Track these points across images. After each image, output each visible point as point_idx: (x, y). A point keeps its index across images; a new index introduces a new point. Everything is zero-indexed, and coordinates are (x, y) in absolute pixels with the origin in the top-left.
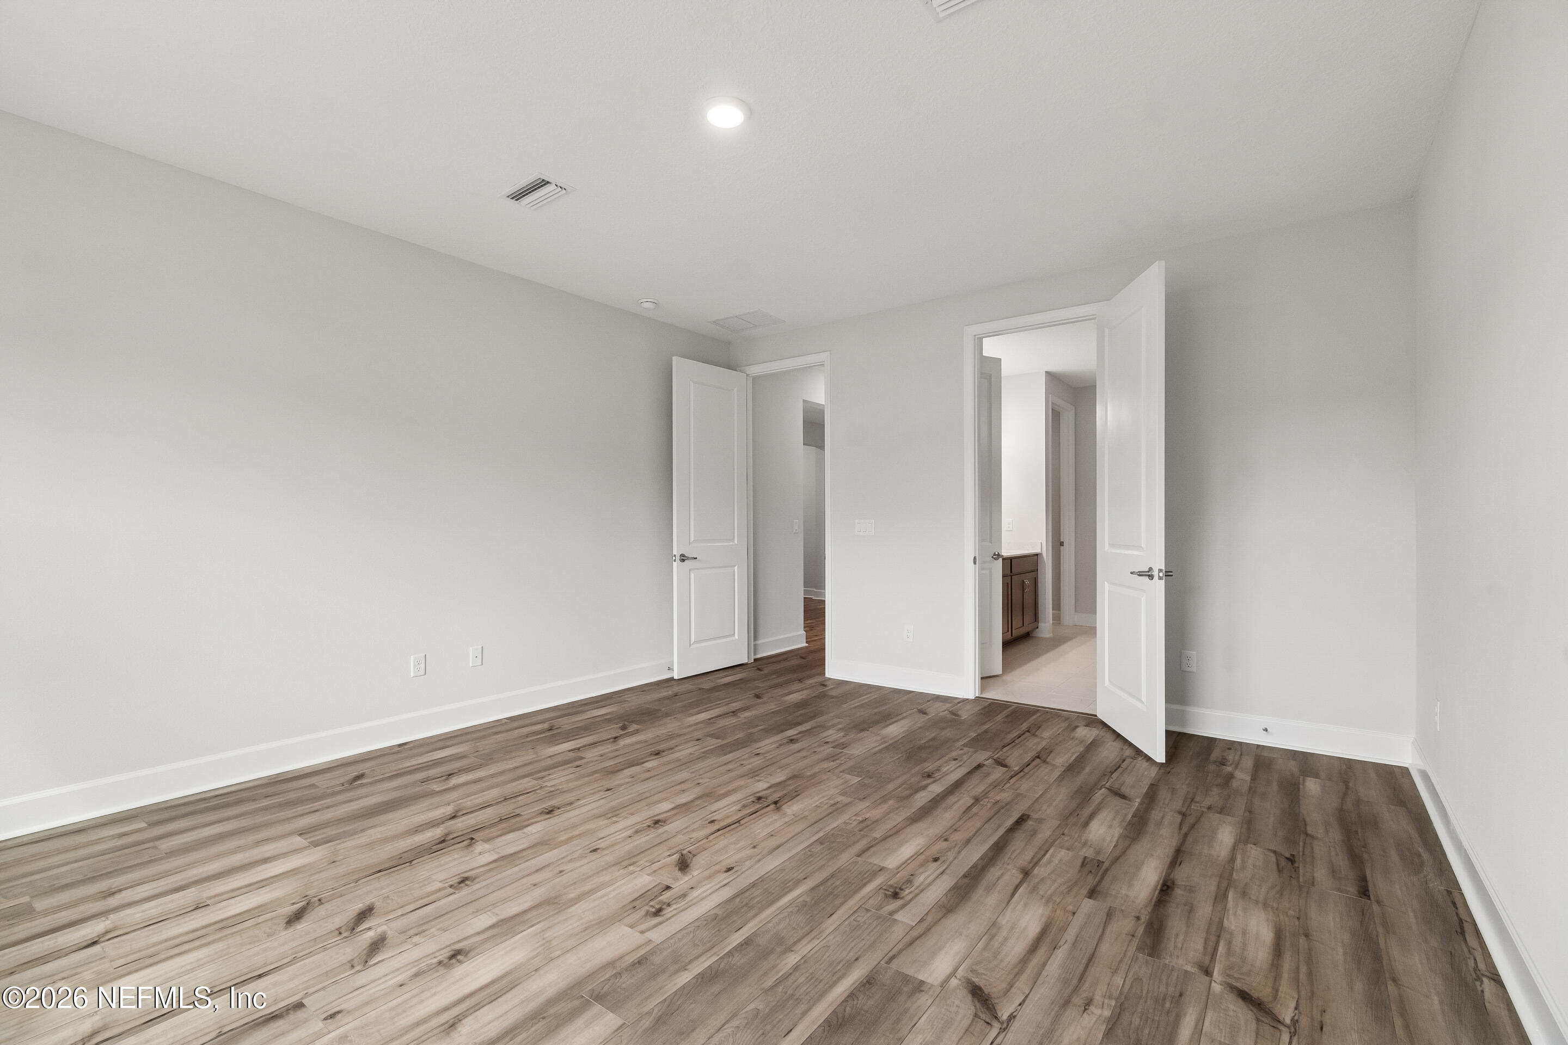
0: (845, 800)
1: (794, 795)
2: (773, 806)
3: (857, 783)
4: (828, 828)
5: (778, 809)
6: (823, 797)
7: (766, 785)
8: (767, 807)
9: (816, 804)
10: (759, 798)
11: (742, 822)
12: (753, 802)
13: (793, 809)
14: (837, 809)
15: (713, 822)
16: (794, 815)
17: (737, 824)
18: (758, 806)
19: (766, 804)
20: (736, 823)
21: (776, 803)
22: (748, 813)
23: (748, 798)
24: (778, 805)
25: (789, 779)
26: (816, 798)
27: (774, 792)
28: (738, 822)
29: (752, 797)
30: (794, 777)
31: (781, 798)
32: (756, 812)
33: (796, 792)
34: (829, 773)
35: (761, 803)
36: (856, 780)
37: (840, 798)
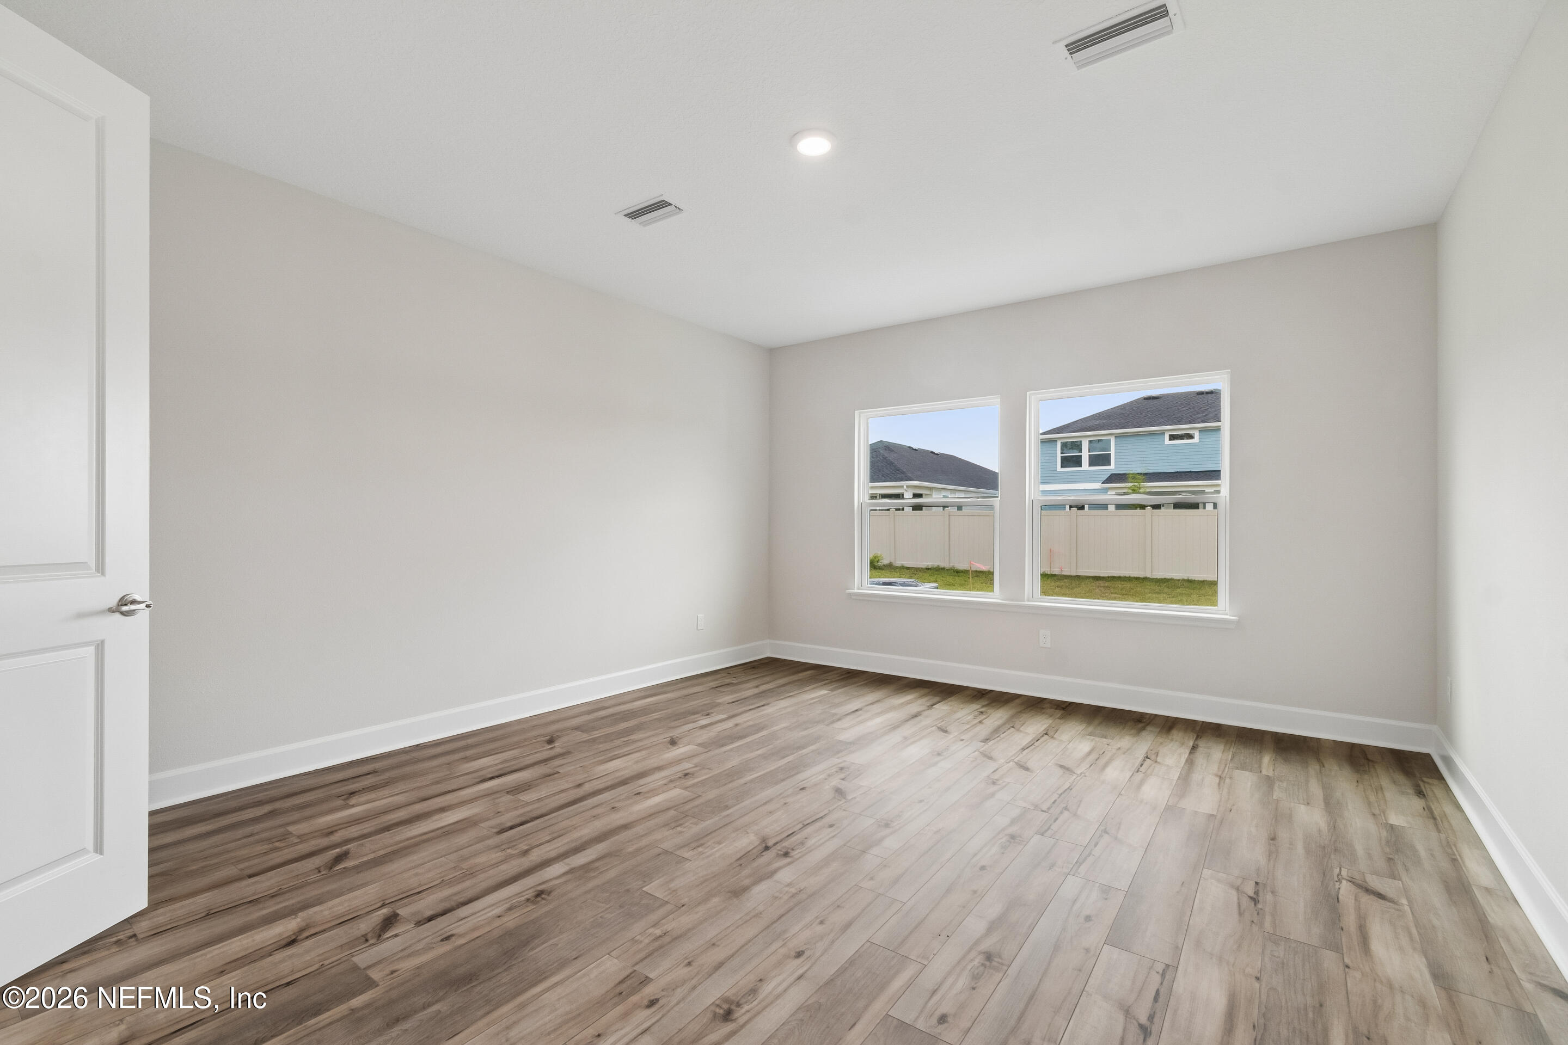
0: (686, 854)
1: (744, 859)
2: (770, 843)
3: (653, 880)
4: (717, 818)
5: (764, 840)
6: (708, 857)
7: (780, 876)
8: (777, 843)
9: (721, 846)
10: (786, 854)
11: (800, 826)
12: (793, 850)
13: (747, 841)
14: (698, 841)
15: (831, 826)
16: (748, 833)
17: (806, 823)
18: (786, 844)
19: (778, 847)
20: (807, 825)
21: (767, 848)
22: (795, 835)
23: (800, 854)
24: (764, 845)
25: (746, 889)
26: (718, 855)
27: (769, 864)
28: (805, 826)
29: (796, 857)
30: (738, 892)
31: (760, 855)
32: (788, 836)
33: (741, 865)
34: (685, 900)
35: (785, 847)
36: (654, 888)
37: (686, 855)
